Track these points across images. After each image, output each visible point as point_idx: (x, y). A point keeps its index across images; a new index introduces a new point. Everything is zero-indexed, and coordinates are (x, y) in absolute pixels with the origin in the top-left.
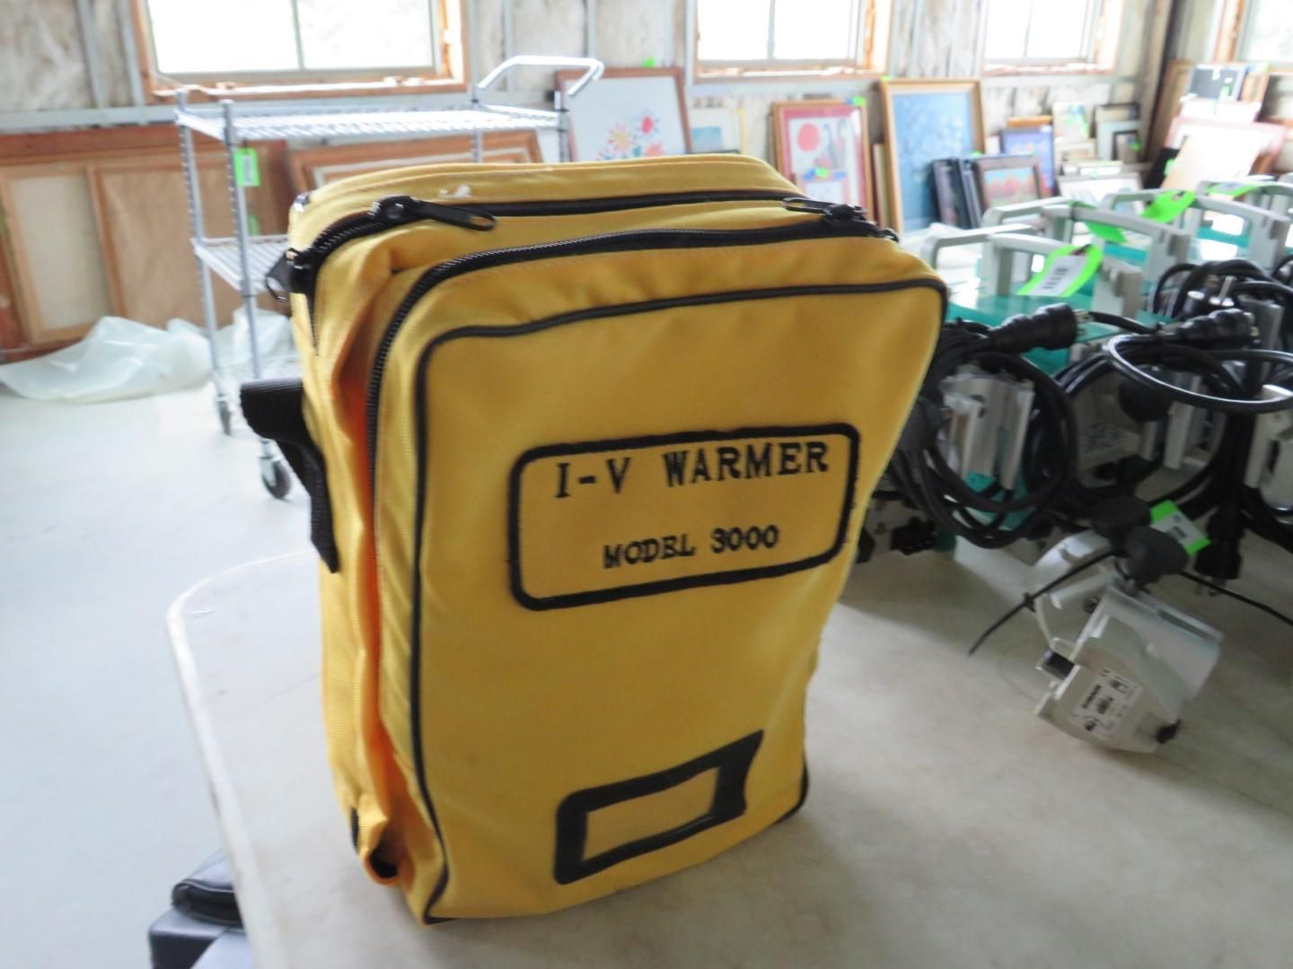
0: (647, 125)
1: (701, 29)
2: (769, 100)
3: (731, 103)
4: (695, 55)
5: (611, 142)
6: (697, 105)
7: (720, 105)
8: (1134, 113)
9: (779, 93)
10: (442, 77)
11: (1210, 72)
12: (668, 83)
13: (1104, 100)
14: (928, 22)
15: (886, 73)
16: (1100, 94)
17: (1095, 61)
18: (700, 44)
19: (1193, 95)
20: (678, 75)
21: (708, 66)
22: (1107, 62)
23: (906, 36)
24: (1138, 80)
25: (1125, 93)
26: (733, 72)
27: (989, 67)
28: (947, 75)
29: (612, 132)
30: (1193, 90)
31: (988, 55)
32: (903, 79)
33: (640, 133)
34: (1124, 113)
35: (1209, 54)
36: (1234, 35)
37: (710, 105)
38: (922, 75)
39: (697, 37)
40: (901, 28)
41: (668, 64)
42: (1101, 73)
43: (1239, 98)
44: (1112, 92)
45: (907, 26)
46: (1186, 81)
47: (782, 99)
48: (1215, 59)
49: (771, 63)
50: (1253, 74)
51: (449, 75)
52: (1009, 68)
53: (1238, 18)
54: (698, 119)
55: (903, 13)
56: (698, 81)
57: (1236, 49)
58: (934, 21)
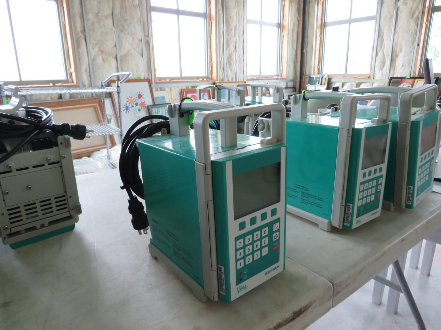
0: (140, 96)
1: (156, 68)
2: (180, 88)
3: (167, 89)
4: (155, 75)
5: (127, 101)
6: (157, 90)
7: (164, 90)
8: (294, 90)
9: (184, 86)
10: (71, 83)
11: (313, 77)
12: (146, 84)
13: (285, 86)
14: (228, 65)
15: (216, 80)
16: (283, 85)
17: (281, 76)
18: (156, 72)
19: (309, 84)
20: (149, 81)
21: (160, 79)
22: (284, 76)
23: (222, 69)
24: (294, 81)
25: (291, 84)
26: (168, 80)
27: (249, 78)
28: (236, 80)
29: (128, 98)
30: (309, 83)
31: (248, 75)
32: (222, 82)
33: (137, 99)
34: (291, 90)
35: (312, 73)
36: (318, 67)
37: (161, 90)
38: (228, 80)
39: (155, 70)
40: (220, 67)
41: (146, 78)
42: (283, 79)
43: (321, 84)
44: (287, 84)
45: (222, 67)
46: (307, 80)
47: (184, 88)
48: (314, 74)
49: (181, 78)
50: (324, 77)
51: (73, 82)
52: (255, 78)
53: (319, 62)
54: (156, 94)
55: (220, 63)
56: (156, 83)
57: (320, 71)
58: (230, 65)
